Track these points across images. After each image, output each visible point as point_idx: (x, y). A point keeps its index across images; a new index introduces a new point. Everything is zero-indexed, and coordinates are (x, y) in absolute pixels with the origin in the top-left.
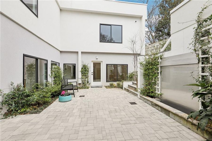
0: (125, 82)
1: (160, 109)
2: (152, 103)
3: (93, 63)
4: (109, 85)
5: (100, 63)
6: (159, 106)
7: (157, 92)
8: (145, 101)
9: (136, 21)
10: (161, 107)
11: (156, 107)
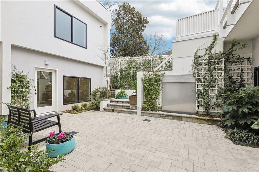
0: (104, 100)
1: (171, 117)
2: (161, 115)
3: (37, 71)
4: (71, 109)
5: (52, 73)
6: (170, 116)
7: (158, 105)
8: (150, 115)
9: (101, 26)
10: (172, 116)
11: (167, 118)
